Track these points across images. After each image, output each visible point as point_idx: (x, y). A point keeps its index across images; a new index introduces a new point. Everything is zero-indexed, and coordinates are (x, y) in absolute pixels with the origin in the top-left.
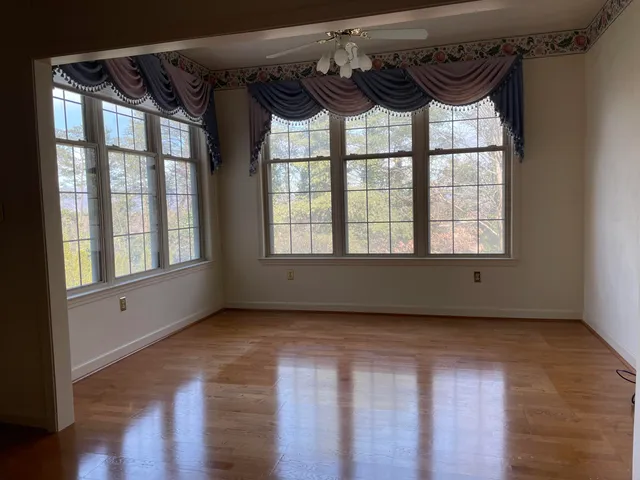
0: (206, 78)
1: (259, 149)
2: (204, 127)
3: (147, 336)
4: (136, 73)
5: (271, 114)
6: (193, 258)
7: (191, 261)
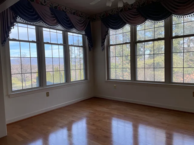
0: (89, 18)
1: (105, 41)
2: (86, 35)
3: (62, 104)
4: (53, 17)
5: (108, 28)
6: (82, 79)
7: (81, 80)
